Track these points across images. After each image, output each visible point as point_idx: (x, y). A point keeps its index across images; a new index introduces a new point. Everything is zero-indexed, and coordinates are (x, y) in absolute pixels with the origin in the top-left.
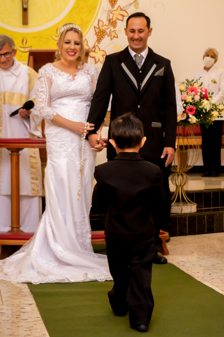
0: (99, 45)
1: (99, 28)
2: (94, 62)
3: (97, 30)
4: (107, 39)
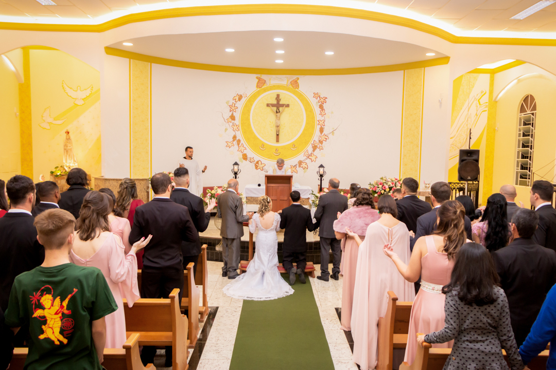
0: (314, 153)
2: (311, 161)
3: (313, 146)
4: (317, 150)
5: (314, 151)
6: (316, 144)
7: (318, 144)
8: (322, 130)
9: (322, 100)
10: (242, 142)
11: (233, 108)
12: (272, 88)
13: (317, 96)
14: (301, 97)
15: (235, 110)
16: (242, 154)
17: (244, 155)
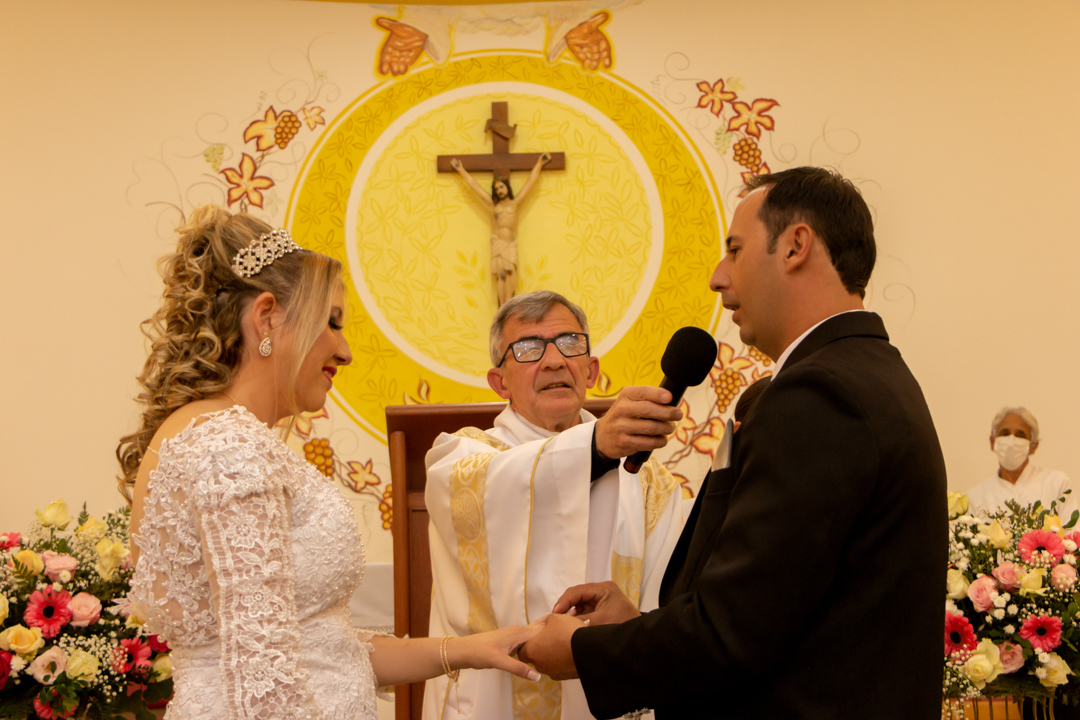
0: (724, 417)
1: (721, 367)
3: (717, 374)
6: (731, 361)
7: (747, 363)
9: (746, 115)
11: (247, 184)
12: (461, 74)
13: (718, 96)
14: (629, 112)
15: (255, 197)
16: (300, 442)
17: (314, 451)
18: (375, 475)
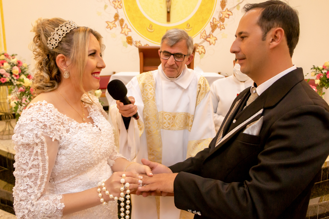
0: (213, 34)
1: (213, 23)
2: (209, 44)
3: (212, 24)
4: (217, 30)
5: (213, 31)
6: (215, 22)
7: (218, 22)
8: (223, 5)
10: (126, 22)
16: (126, 37)
17: (129, 39)
18: (141, 44)
